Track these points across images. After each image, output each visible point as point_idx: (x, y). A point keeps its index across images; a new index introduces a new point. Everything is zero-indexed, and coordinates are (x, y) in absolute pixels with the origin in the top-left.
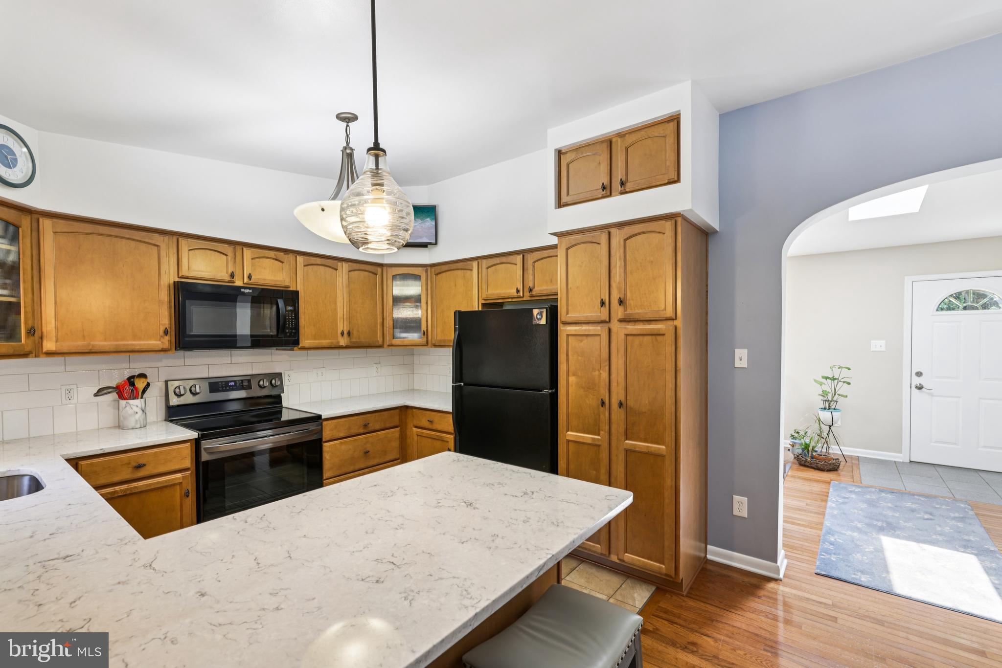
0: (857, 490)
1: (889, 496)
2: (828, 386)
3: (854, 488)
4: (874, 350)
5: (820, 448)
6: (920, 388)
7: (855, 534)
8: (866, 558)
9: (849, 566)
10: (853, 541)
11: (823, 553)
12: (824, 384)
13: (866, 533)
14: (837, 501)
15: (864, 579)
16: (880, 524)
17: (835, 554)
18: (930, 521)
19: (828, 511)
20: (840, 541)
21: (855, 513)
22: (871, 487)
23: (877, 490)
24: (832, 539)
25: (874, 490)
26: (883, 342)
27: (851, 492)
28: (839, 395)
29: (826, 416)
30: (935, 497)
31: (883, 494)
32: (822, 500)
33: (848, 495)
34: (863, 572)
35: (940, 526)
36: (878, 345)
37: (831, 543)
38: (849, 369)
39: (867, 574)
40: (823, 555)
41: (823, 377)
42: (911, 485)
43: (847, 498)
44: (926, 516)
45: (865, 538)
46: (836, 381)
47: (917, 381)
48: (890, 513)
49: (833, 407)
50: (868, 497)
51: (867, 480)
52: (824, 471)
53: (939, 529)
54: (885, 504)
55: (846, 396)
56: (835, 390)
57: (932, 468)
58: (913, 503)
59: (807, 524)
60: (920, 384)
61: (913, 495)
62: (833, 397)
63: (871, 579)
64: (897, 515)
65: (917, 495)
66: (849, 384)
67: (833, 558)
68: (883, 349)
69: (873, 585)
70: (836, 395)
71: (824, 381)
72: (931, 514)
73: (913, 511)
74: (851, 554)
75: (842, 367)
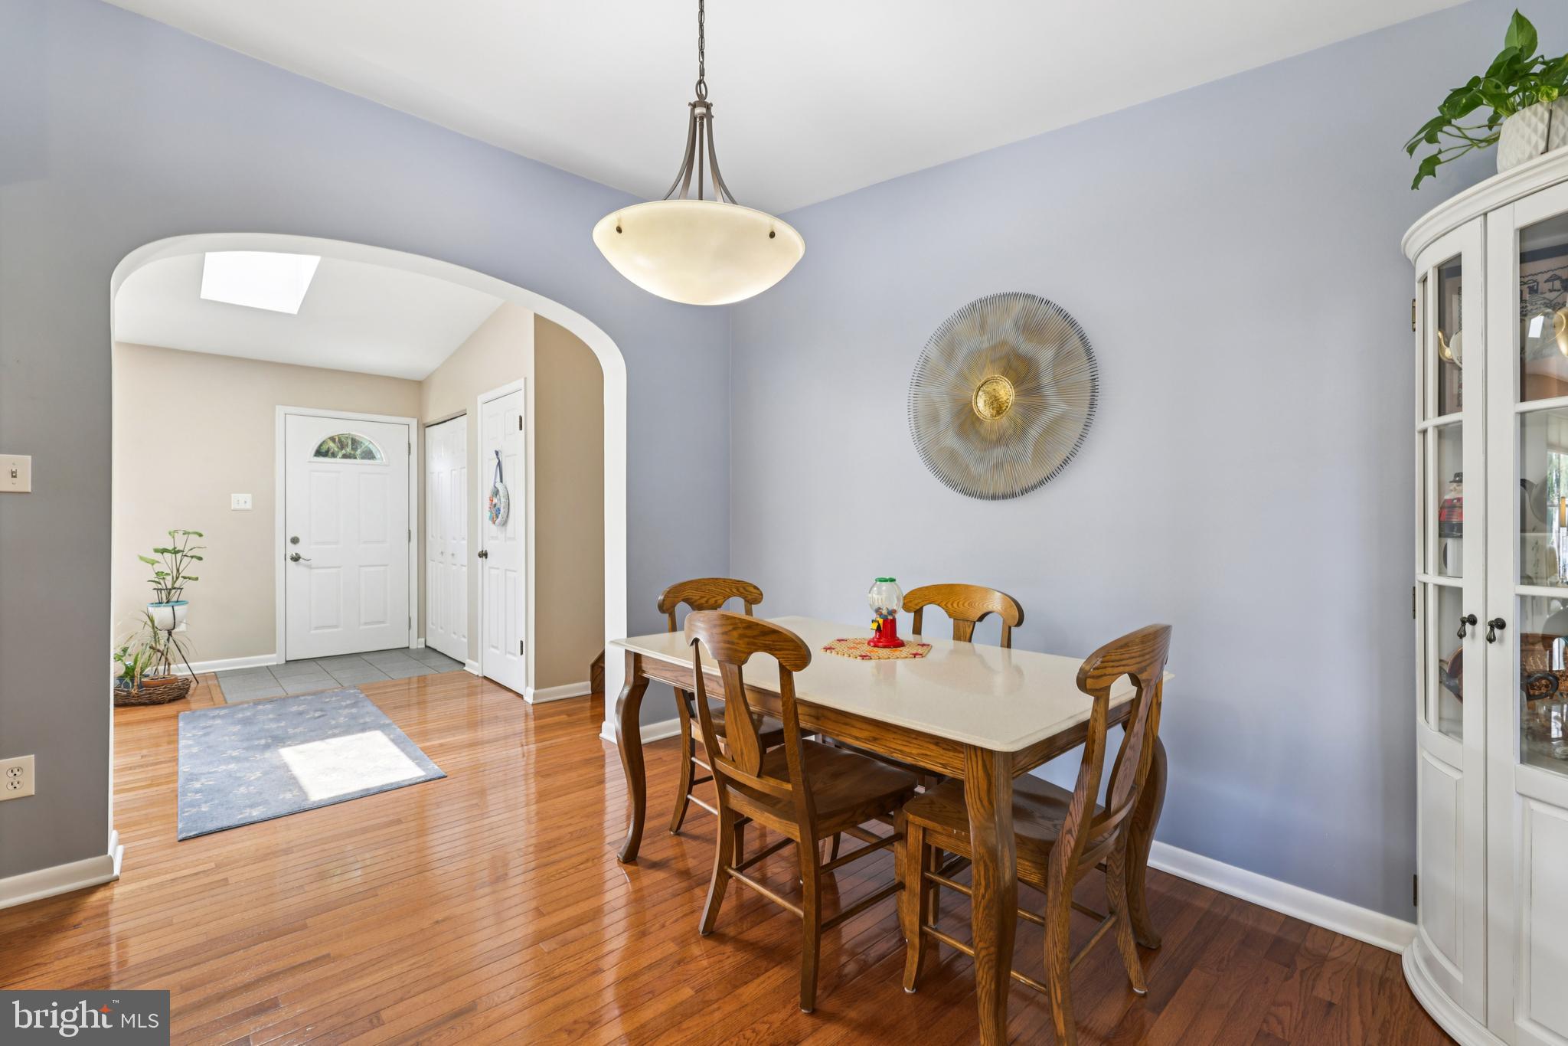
0: (223, 712)
1: (269, 706)
2: (166, 563)
3: (218, 712)
4: (237, 507)
5: (154, 670)
6: (296, 559)
7: (232, 766)
8: (252, 788)
9: (231, 808)
10: (230, 776)
11: (186, 810)
12: (158, 562)
13: (247, 759)
14: (194, 736)
15: (256, 813)
16: (263, 742)
17: (206, 802)
18: (322, 719)
19: (182, 753)
20: (211, 783)
21: (225, 741)
22: (242, 703)
23: (251, 704)
24: (198, 785)
25: (246, 705)
26: (248, 497)
27: (214, 717)
28: (184, 578)
29: (163, 614)
30: (322, 692)
31: (260, 707)
32: (169, 743)
33: (210, 722)
34: (252, 806)
35: (334, 719)
36: (242, 500)
37: (197, 791)
38: (200, 535)
39: (259, 804)
40: (187, 812)
41: (156, 551)
42: (293, 687)
43: (210, 727)
44: (317, 715)
45: (247, 765)
46: (179, 556)
47: (293, 550)
48: (274, 725)
49: (175, 599)
50: (240, 716)
51: (232, 698)
52: (163, 703)
53: (333, 722)
54: (265, 717)
55: (197, 579)
56: (178, 570)
57: (313, 664)
58: (299, 705)
59: (149, 782)
60: (296, 554)
61: (298, 696)
62: (174, 583)
63: (265, 809)
64: (283, 724)
65: (303, 695)
66: (200, 559)
67: (204, 808)
68: (249, 506)
69: (270, 814)
70: (180, 578)
71: (158, 556)
72: (322, 710)
73: (301, 713)
74: (231, 792)
75: (189, 533)
